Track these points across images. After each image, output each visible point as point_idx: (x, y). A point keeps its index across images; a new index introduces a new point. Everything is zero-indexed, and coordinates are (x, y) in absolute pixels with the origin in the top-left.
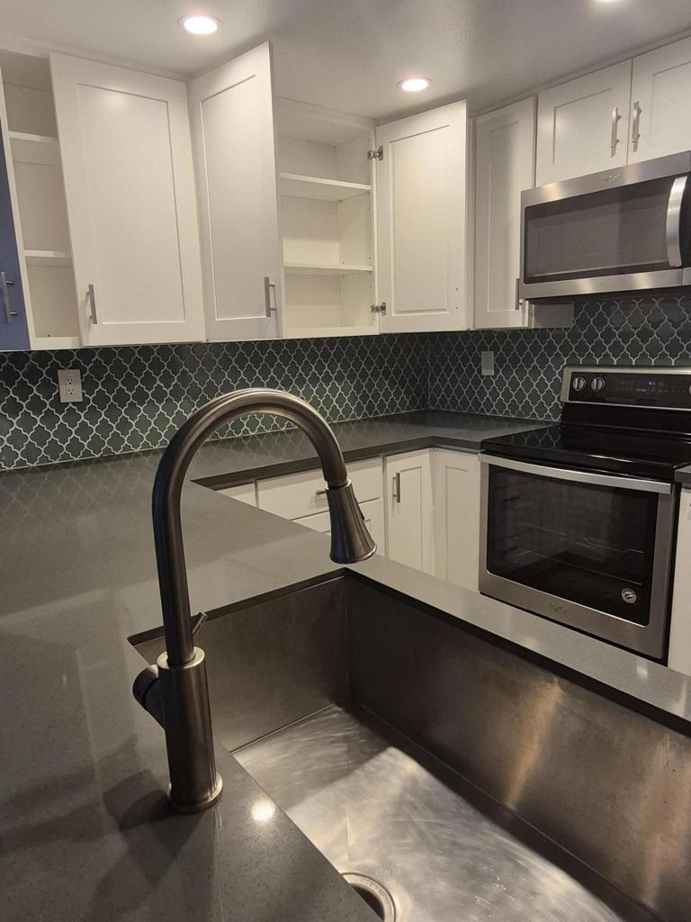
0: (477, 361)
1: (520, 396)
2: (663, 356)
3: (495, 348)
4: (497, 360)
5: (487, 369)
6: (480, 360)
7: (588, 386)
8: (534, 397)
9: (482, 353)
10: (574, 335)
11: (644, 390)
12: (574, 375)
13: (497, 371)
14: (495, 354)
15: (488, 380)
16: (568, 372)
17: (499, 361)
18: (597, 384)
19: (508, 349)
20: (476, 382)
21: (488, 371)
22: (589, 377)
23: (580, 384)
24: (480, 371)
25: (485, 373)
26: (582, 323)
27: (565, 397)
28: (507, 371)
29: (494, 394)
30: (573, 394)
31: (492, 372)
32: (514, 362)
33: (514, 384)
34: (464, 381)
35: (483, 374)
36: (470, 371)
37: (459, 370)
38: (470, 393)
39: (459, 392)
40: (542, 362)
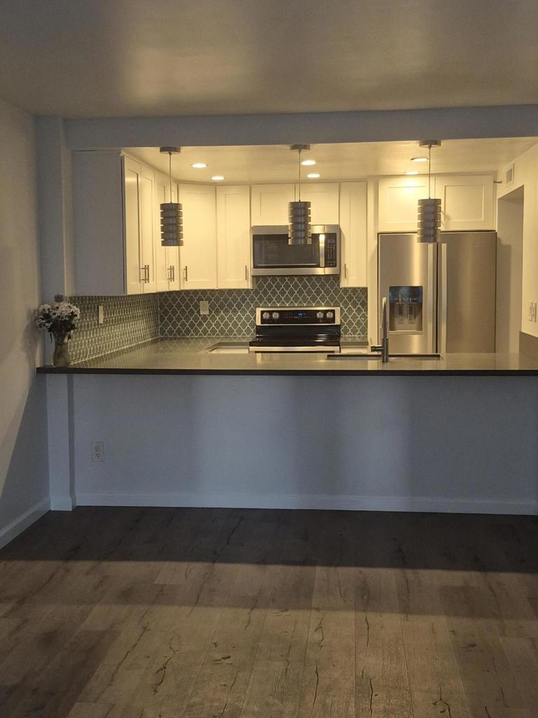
0: (197, 307)
1: (226, 325)
2: (309, 302)
3: (208, 299)
4: (210, 306)
5: (204, 311)
6: (199, 306)
7: (271, 317)
8: (235, 325)
9: (200, 302)
10: (256, 292)
12: (262, 312)
13: (210, 312)
14: (209, 303)
15: (205, 318)
16: (258, 311)
17: (212, 307)
18: (276, 316)
19: (217, 300)
20: (196, 319)
21: (204, 312)
22: (271, 312)
23: (266, 316)
24: (199, 312)
25: (202, 313)
26: (260, 287)
27: (258, 323)
28: (217, 312)
29: (209, 325)
30: (263, 321)
31: (207, 313)
32: (222, 306)
33: (222, 319)
34: (187, 319)
35: (201, 313)
36: (192, 312)
37: (183, 312)
38: (192, 325)
39: (183, 325)
40: (239, 306)
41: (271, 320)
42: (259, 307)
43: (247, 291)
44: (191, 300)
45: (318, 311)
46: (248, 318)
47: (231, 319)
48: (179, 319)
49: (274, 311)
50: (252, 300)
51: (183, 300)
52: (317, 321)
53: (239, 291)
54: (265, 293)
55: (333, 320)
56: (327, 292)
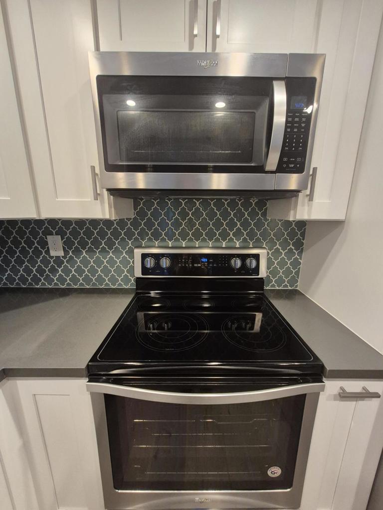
0: (44, 244)
1: (93, 271)
3: (61, 233)
4: (64, 243)
5: (56, 250)
6: (47, 243)
7: (157, 264)
9: (48, 237)
10: (135, 223)
11: (199, 265)
12: (144, 256)
13: (66, 251)
14: (63, 238)
15: (58, 260)
17: (68, 245)
18: (165, 262)
19: (75, 233)
20: (46, 262)
21: (57, 253)
22: (157, 257)
23: (150, 263)
24: (48, 252)
25: (53, 253)
27: (138, 273)
28: (77, 252)
29: (67, 271)
30: (145, 270)
31: (61, 253)
32: (83, 244)
33: (85, 262)
34: (33, 261)
35: (51, 255)
36: (37, 253)
37: (24, 252)
38: (41, 271)
39: (28, 271)
40: (110, 244)
41: (157, 269)
42: (140, 247)
43: (108, 223)
44: (34, 233)
45: (233, 256)
46: (125, 262)
47: (98, 262)
48: (20, 262)
49: (163, 255)
50: (129, 235)
51: (21, 233)
52: (231, 271)
53: (94, 222)
54: (149, 225)
55: (257, 270)
56: (245, 225)
